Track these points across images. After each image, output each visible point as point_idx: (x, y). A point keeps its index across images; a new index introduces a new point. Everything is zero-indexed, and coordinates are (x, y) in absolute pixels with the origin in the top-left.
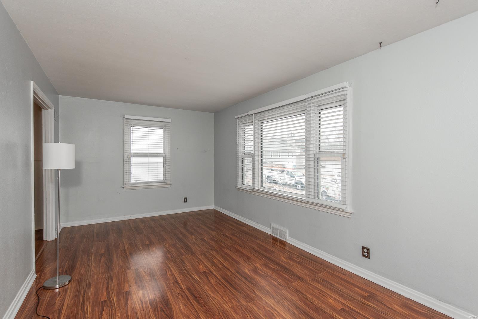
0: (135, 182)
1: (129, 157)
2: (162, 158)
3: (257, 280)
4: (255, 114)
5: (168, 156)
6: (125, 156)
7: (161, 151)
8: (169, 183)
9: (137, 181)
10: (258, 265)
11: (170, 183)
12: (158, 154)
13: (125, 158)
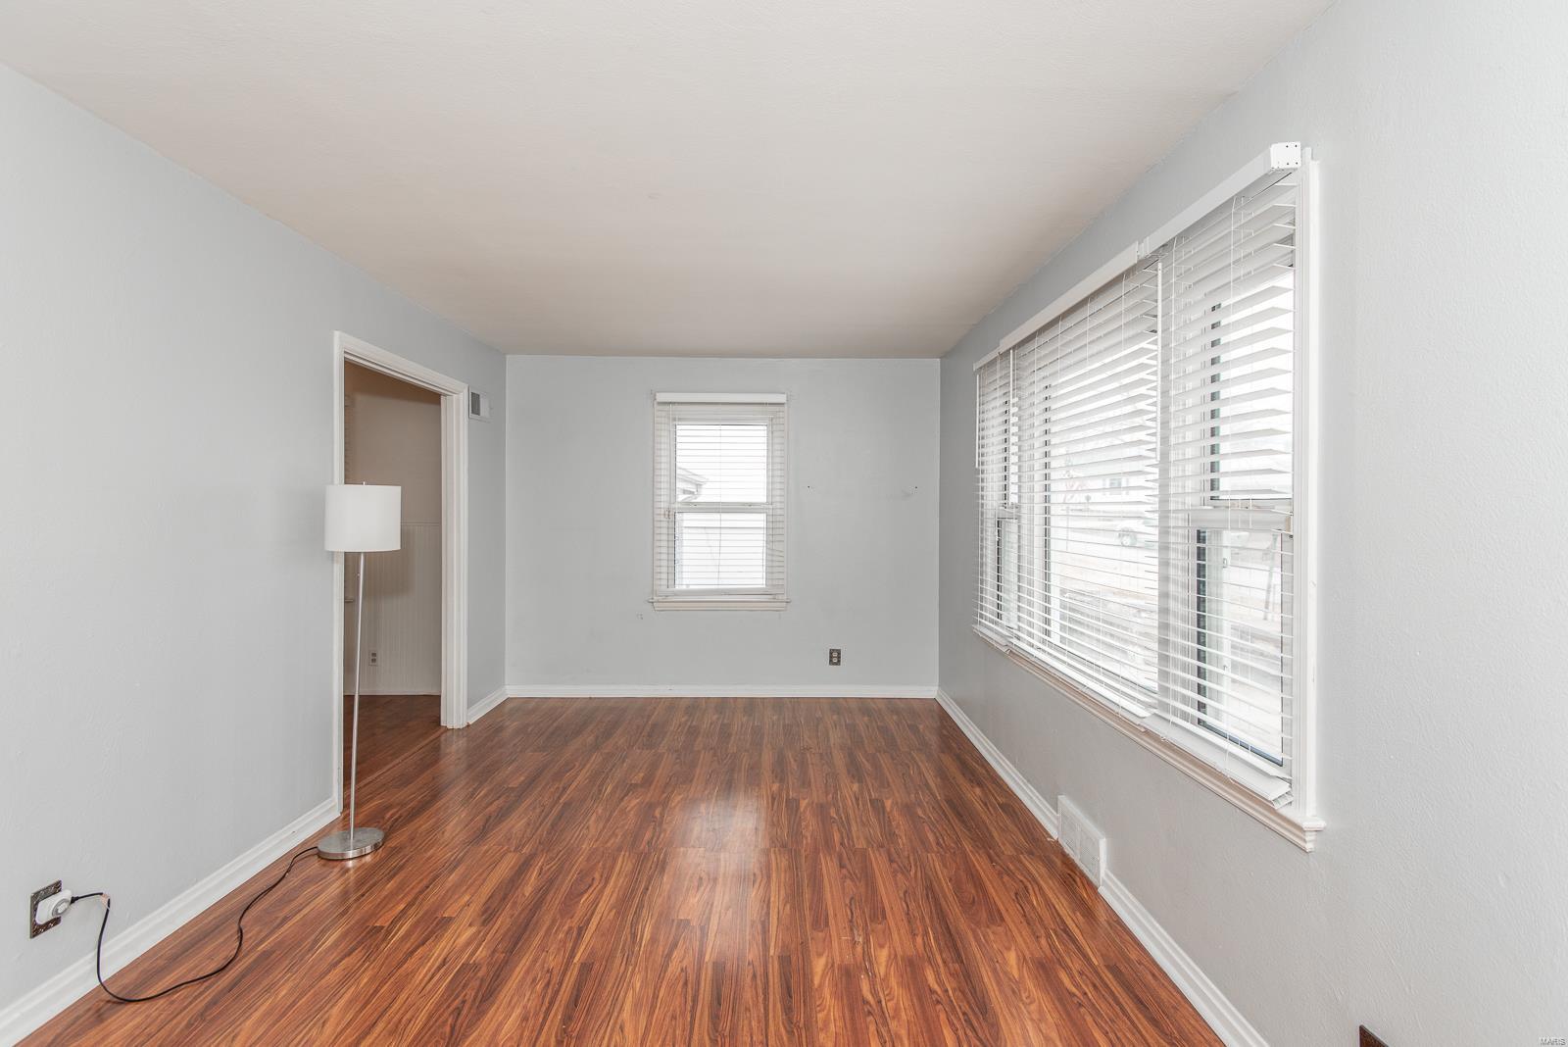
0: (684, 587)
1: (671, 515)
2: (763, 517)
3: (820, 1015)
4: (1014, 348)
5: (779, 512)
6: (657, 511)
7: (760, 496)
8: (780, 597)
9: (691, 587)
10: (883, 955)
11: (785, 598)
12: (750, 504)
13: (657, 518)
